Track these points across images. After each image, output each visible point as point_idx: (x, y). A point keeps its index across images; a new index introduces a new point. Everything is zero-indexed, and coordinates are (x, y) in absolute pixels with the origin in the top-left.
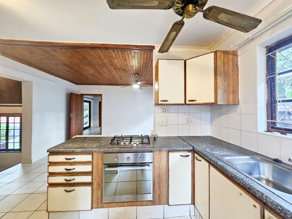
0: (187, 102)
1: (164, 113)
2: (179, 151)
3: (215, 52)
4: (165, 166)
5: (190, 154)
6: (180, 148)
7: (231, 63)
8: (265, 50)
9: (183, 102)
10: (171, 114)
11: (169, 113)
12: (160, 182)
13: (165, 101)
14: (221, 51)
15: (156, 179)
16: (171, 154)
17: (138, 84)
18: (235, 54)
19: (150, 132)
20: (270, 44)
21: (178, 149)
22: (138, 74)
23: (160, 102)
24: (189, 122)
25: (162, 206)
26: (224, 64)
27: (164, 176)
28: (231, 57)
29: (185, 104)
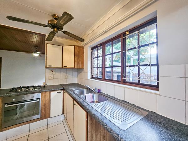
0: (63, 67)
1: (52, 73)
2: (56, 90)
3: (75, 46)
4: (48, 99)
5: (62, 91)
6: (57, 89)
7: (81, 51)
8: (91, 49)
9: (61, 67)
10: (56, 73)
11: (55, 73)
12: (45, 107)
13: (51, 66)
14: (77, 46)
15: (43, 106)
16: (52, 93)
17: (37, 54)
18: (83, 48)
19: (43, 83)
20: (92, 47)
21: (55, 89)
22: (37, 47)
23: (47, 67)
24: (66, 77)
25: (46, 119)
26: (78, 51)
27: (48, 104)
28: (81, 49)
29: (62, 68)
